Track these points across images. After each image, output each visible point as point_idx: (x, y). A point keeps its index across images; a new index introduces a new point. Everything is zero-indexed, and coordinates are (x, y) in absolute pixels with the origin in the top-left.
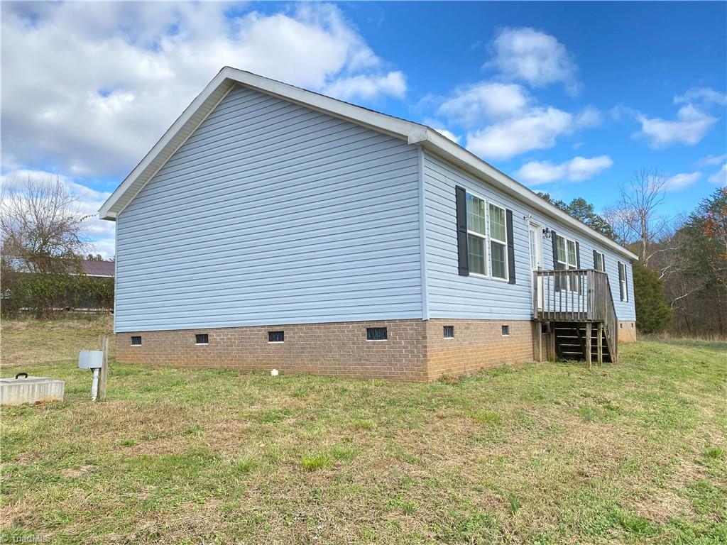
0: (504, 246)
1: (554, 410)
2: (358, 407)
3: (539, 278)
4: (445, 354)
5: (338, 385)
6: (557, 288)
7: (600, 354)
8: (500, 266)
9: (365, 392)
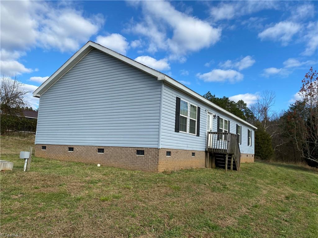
0: (196, 121)
1: (203, 187)
2: (128, 181)
3: (210, 135)
4: (166, 162)
5: (123, 172)
6: (218, 139)
7: (232, 167)
8: (193, 129)
9: (132, 175)
